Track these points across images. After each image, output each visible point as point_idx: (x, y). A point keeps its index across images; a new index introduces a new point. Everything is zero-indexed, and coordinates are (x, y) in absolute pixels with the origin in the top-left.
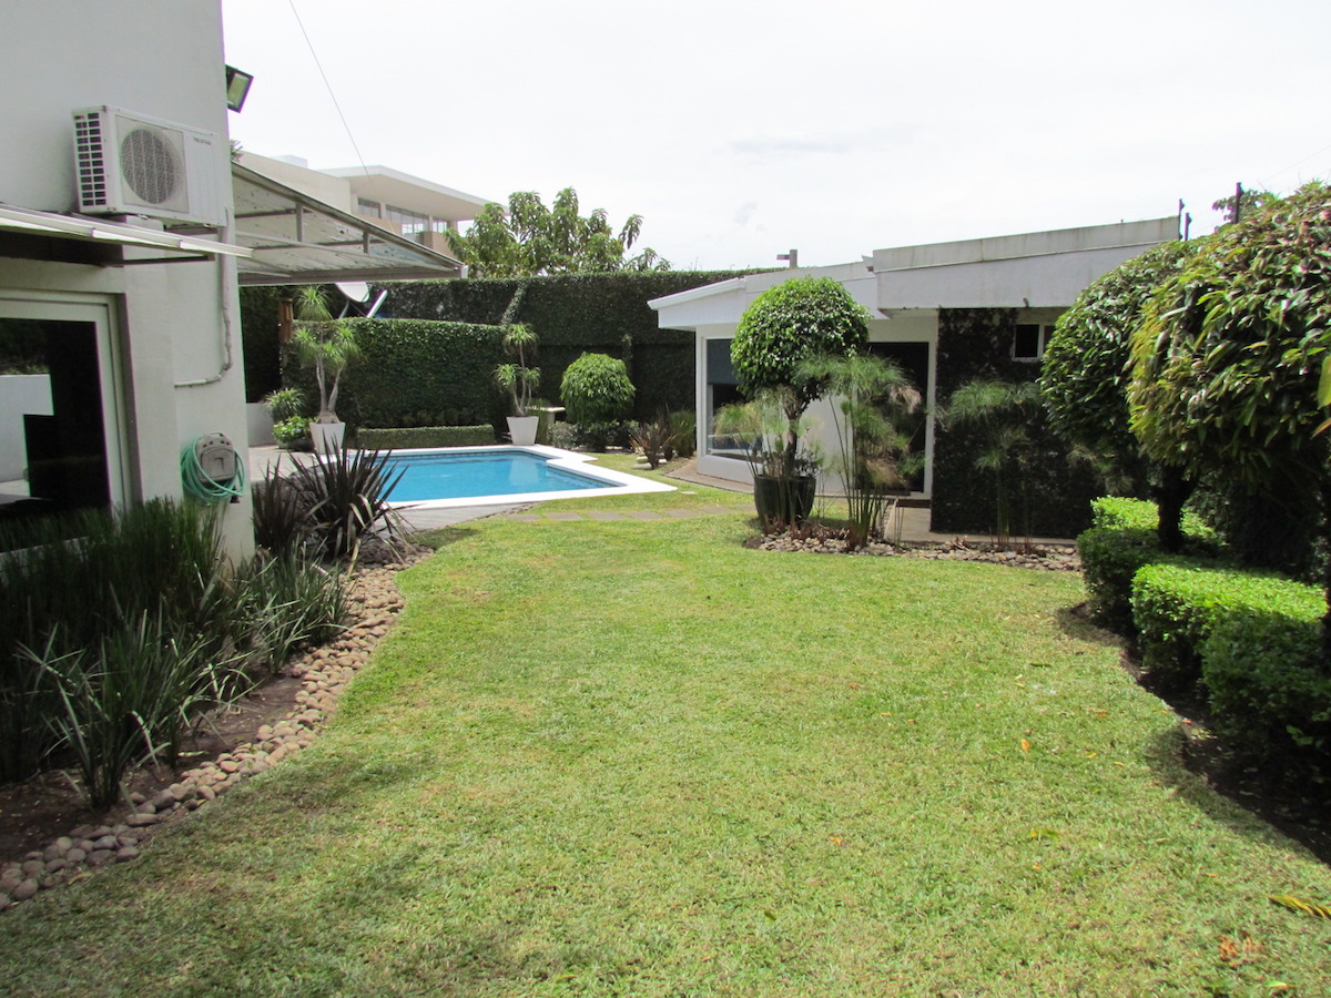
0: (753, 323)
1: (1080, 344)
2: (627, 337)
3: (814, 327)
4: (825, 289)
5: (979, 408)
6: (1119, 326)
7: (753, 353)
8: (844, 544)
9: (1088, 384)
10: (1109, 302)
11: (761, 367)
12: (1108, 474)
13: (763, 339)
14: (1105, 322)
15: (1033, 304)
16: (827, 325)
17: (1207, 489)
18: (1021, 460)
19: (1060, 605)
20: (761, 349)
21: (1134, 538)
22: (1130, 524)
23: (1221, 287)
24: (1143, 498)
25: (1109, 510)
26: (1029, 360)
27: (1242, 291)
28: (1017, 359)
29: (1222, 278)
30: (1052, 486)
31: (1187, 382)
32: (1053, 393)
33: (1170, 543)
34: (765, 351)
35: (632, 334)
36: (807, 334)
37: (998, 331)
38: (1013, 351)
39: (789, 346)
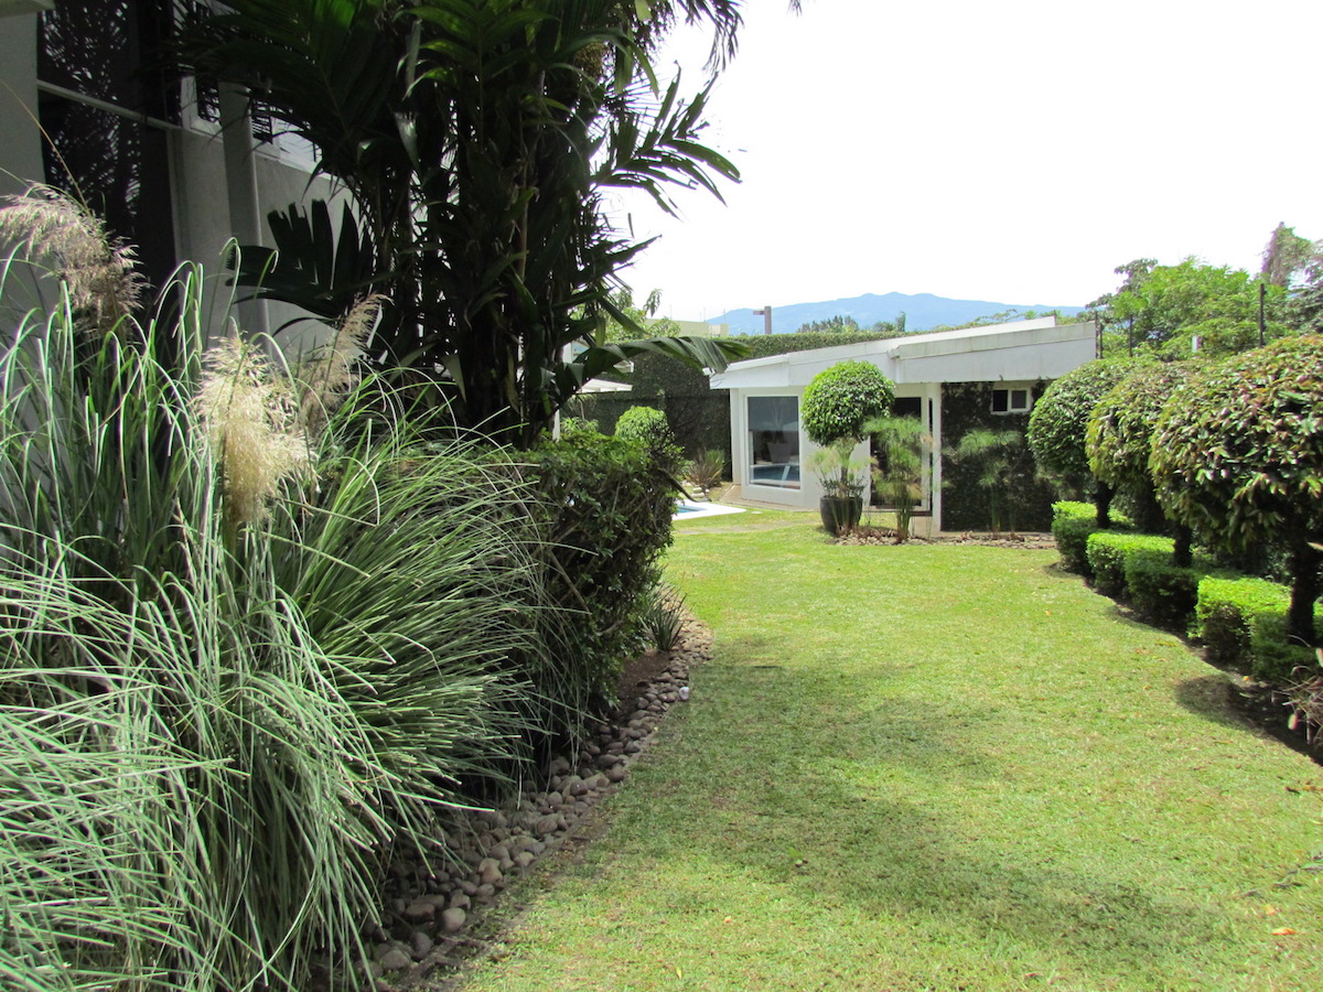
0: (819, 394)
1: (1052, 418)
2: (662, 392)
3: (862, 397)
4: (864, 369)
5: (979, 448)
6: (1073, 409)
7: (820, 414)
8: (894, 540)
9: (1057, 440)
10: (1066, 395)
11: (827, 424)
12: (1060, 487)
13: (827, 405)
14: (1065, 406)
15: (1005, 379)
16: (870, 394)
17: (1122, 493)
18: (1006, 480)
19: (1043, 564)
20: (826, 412)
21: (1083, 523)
22: (1079, 516)
23: (1123, 408)
24: (1083, 501)
25: (1064, 509)
26: (1002, 413)
27: (1133, 411)
28: (994, 413)
29: (1124, 405)
30: (1021, 497)
31: (1113, 447)
32: (1037, 443)
33: (1103, 523)
34: (829, 413)
35: (665, 389)
36: (857, 401)
37: (982, 394)
38: (991, 408)
39: (846, 409)
